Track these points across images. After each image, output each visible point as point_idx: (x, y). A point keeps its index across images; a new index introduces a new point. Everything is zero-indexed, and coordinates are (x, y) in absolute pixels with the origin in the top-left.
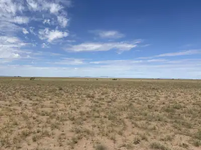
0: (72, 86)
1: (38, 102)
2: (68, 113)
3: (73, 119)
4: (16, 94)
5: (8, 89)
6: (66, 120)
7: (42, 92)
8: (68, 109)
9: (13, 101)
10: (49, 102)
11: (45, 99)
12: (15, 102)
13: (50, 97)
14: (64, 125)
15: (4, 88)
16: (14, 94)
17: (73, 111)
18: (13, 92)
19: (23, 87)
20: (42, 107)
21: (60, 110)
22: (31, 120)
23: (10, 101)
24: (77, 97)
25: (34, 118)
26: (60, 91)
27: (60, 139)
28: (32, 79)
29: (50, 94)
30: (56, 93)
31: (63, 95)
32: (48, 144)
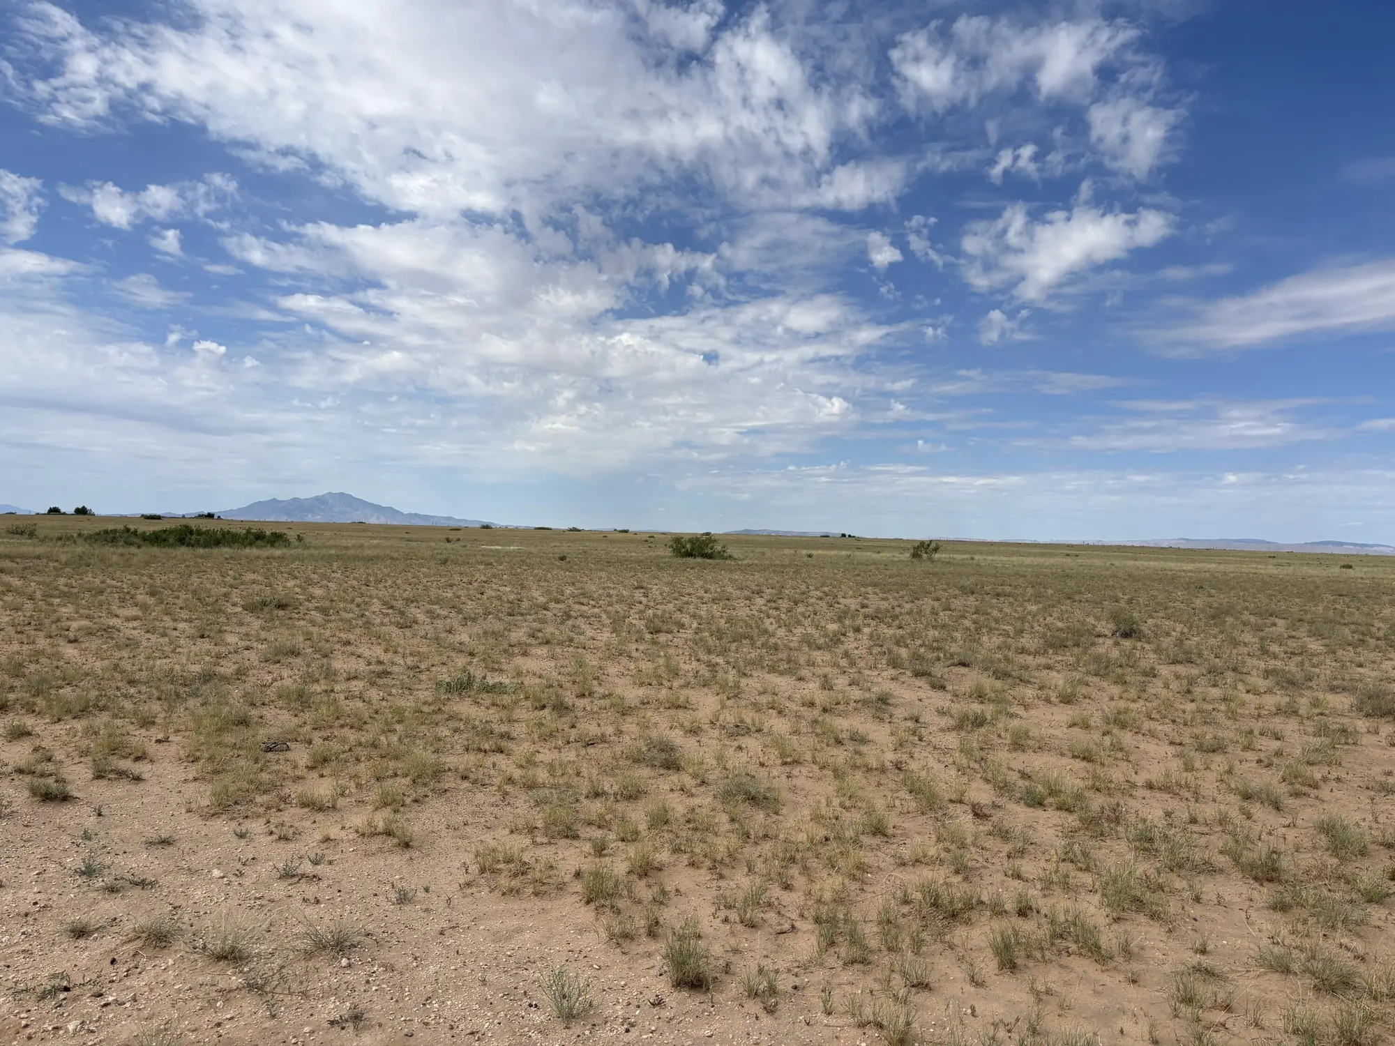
0: (1217, 616)
1: (988, 710)
2: (1223, 820)
3: (1267, 873)
4: (849, 644)
5: (801, 609)
6: (1210, 869)
7: (997, 640)
8: (1209, 782)
9: (841, 682)
10: (1063, 714)
11: (1030, 692)
12: (856, 694)
13: (1058, 679)
14: (1197, 899)
15: (784, 604)
16: (836, 640)
17: (1256, 809)
18: (832, 627)
19: (876, 602)
20: (1019, 744)
21: (1150, 786)
22: (964, 821)
23: (827, 685)
24: (1270, 701)
25: (979, 814)
26: (1127, 644)
27: (1189, 1000)
28: (923, 549)
29: (1053, 658)
30: (1097, 659)
31: (1152, 673)
32: (1103, 1016)
